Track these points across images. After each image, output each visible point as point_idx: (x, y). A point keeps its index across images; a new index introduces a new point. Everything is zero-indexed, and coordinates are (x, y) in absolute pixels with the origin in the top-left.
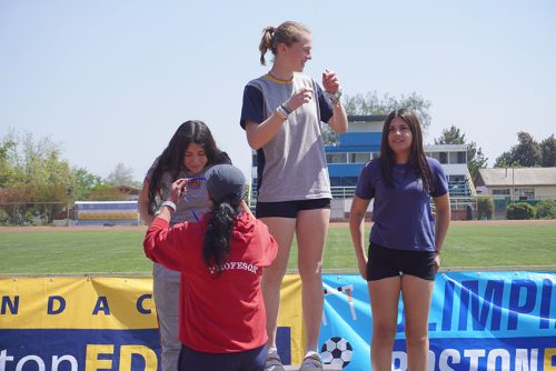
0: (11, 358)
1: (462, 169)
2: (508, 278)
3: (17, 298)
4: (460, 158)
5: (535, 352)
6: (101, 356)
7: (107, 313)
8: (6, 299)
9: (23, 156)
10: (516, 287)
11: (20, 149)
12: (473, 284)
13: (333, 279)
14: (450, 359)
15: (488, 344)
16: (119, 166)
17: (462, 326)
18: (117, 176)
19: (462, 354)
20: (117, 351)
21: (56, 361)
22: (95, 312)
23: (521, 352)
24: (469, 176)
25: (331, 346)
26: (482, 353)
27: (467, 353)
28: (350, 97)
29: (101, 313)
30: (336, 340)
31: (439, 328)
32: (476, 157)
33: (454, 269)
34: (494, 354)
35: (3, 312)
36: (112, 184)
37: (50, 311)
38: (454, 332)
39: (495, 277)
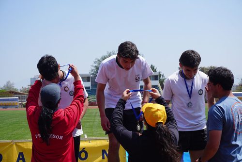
1: (157, 83)
4: (156, 78)
7: (24, 161)
16: (8, 82)
18: (7, 86)
22: (18, 161)
24: (159, 86)
28: (109, 52)
29: (21, 161)
32: (161, 78)
36: (5, 90)
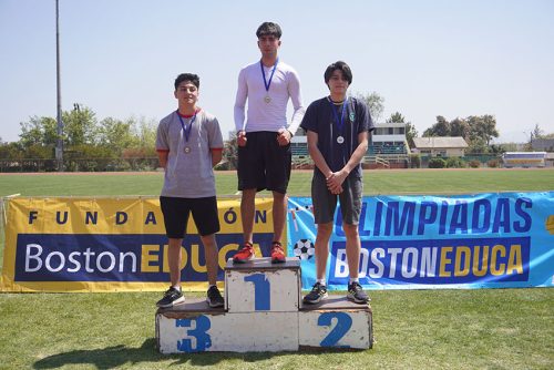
0: (93, 254)
2: (418, 201)
3: (96, 213)
5: (435, 249)
6: (151, 253)
7: (155, 223)
8: (89, 214)
9: (140, 130)
10: (424, 206)
11: (138, 126)
12: (395, 204)
13: (302, 200)
14: (378, 254)
15: (404, 245)
17: (387, 233)
19: (386, 251)
20: (161, 249)
21: (122, 256)
22: (147, 223)
23: (426, 250)
24: (405, 143)
25: (301, 245)
26: (399, 250)
27: (390, 251)
29: (151, 223)
30: (304, 241)
31: (372, 234)
33: (382, 194)
34: (408, 251)
35: (87, 222)
37: (118, 222)
38: (382, 237)
39: (410, 199)
